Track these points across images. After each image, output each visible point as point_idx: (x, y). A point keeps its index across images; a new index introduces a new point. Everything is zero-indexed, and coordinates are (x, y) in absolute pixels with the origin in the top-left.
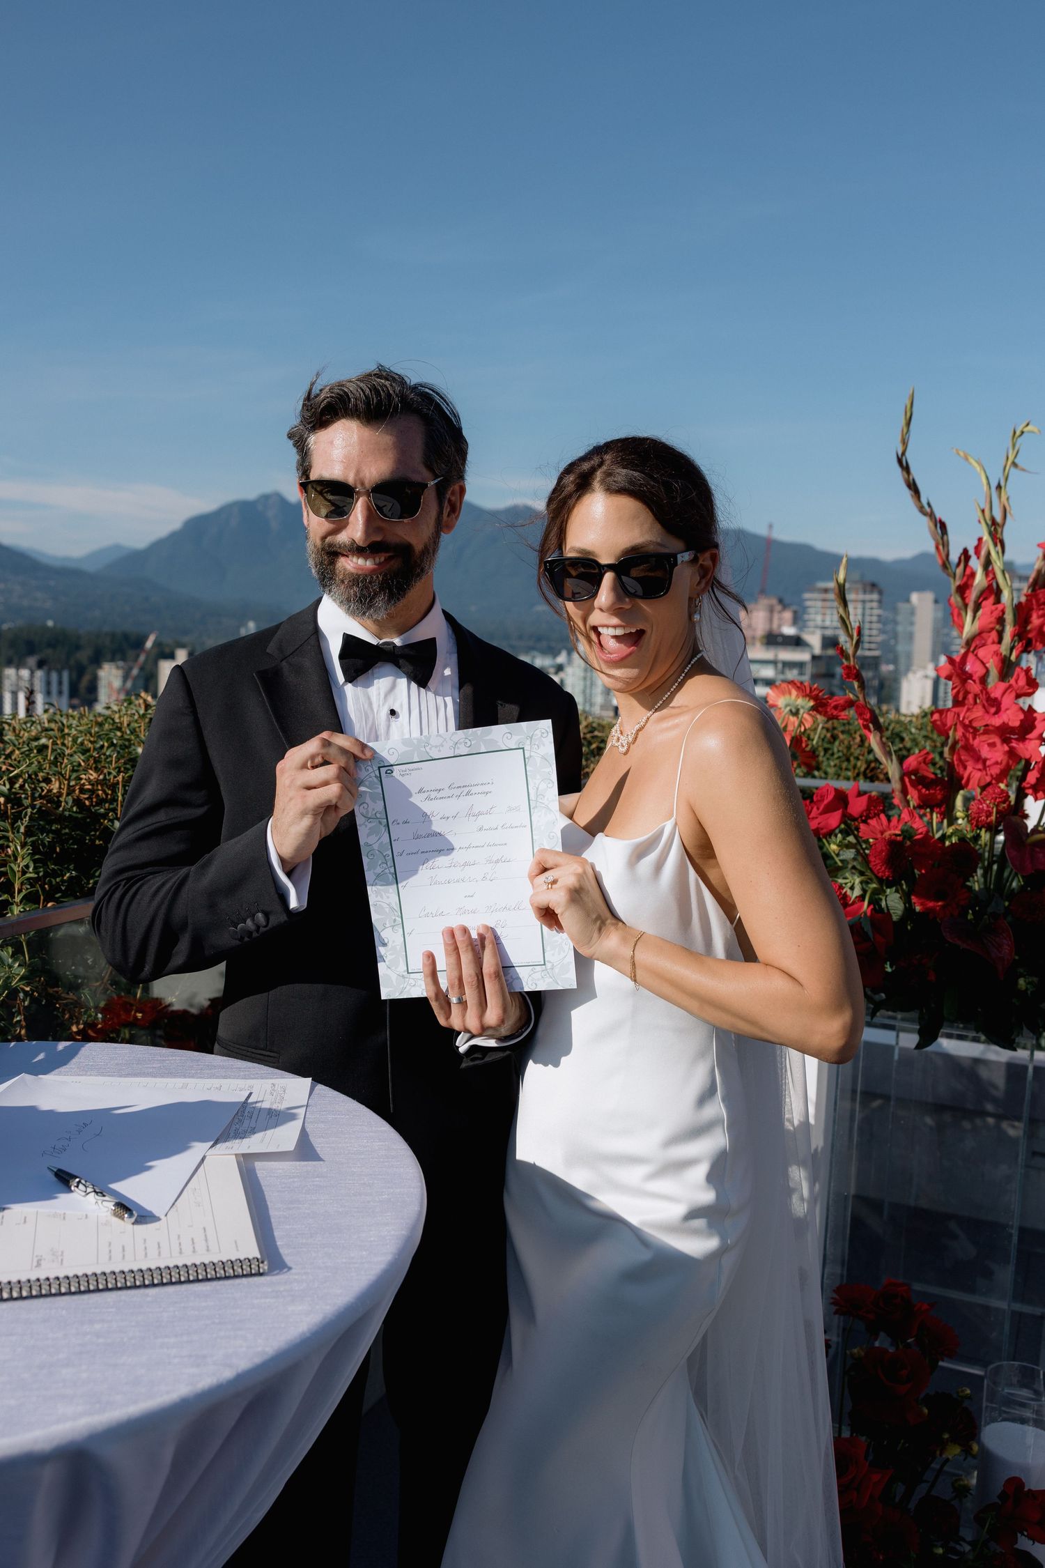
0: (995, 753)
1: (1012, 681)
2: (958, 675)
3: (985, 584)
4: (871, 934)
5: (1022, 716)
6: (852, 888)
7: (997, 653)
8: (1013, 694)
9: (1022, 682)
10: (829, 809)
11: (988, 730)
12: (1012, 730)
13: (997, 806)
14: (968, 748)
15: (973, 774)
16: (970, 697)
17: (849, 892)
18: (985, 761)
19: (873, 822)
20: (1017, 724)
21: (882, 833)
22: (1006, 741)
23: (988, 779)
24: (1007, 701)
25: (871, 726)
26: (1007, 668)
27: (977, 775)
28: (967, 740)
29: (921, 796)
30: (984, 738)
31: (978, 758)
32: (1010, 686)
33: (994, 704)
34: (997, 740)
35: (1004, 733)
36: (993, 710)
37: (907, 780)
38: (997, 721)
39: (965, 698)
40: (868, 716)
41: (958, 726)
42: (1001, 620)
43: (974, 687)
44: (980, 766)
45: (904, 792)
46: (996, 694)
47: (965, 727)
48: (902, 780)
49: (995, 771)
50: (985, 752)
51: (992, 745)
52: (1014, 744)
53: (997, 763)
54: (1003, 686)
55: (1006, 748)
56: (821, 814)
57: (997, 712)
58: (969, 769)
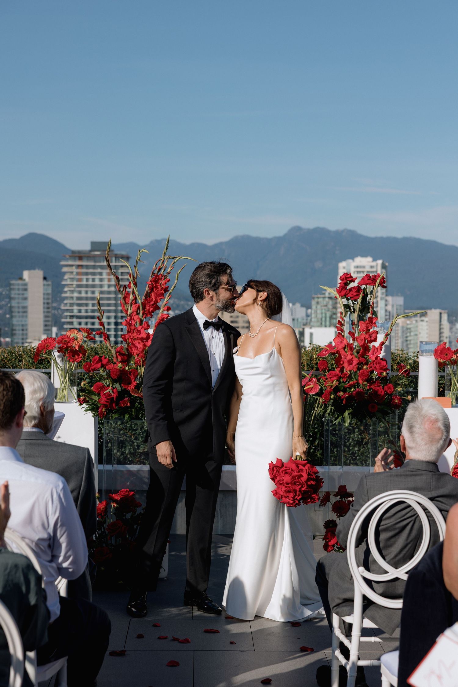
0: (140, 345)
1: (143, 325)
2: (128, 324)
3: (133, 298)
4: (112, 394)
5: (146, 335)
6: (106, 383)
7: (139, 318)
8: (144, 329)
9: (146, 325)
10: (97, 363)
11: (137, 339)
12: (144, 339)
13: (142, 359)
14: (133, 344)
15: (135, 351)
16: (132, 330)
17: (105, 385)
18: (138, 348)
19: (110, 366)
20: (145, 337)
21: (112, 368)
22: (143, 342)
23: (139, 352)
24: (142, 331)
25: (107, 339)
26: (141, 322)
27: (136, 351)
28: (133, 342)
29: (121, 358)
30: (137, 341)
31: (136, 347)
32: (143, 327)
33: (139, 332)
34: (140, 342)
35: (142, 339)
36: (139, 333)
37: (117, 354)
38: (140, 336)
39: (131, 331)
40: (106, 336)
41: (129, 339)
42: (139, 308)
43: (133, 328)
44: (137, 349)
45: (117, 357)
46: (139, 329)
47: (131, 339)
48: (116, 354)
49: (141, 350)
50: (137, 345)
51: (139, 343)
52: (145, 343)
53: (141, 348)
54: (141, 327)
55: (143, 344)
56: (95, 364)
57: (140, 334)
58: (133, 350)
